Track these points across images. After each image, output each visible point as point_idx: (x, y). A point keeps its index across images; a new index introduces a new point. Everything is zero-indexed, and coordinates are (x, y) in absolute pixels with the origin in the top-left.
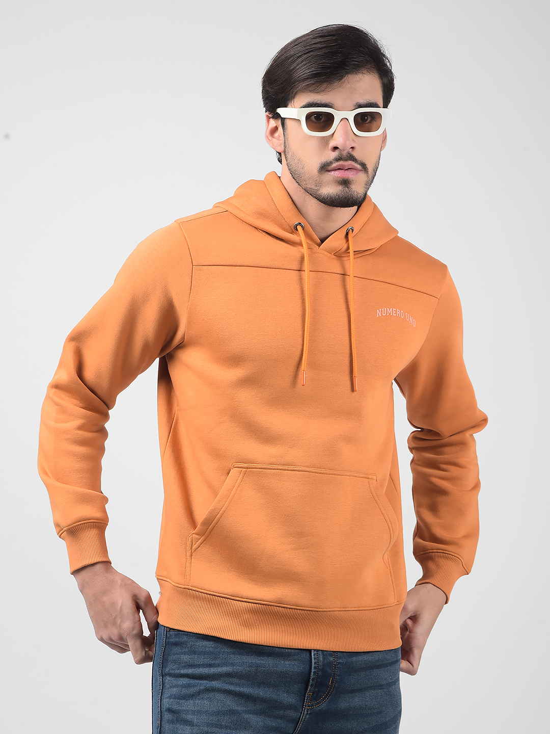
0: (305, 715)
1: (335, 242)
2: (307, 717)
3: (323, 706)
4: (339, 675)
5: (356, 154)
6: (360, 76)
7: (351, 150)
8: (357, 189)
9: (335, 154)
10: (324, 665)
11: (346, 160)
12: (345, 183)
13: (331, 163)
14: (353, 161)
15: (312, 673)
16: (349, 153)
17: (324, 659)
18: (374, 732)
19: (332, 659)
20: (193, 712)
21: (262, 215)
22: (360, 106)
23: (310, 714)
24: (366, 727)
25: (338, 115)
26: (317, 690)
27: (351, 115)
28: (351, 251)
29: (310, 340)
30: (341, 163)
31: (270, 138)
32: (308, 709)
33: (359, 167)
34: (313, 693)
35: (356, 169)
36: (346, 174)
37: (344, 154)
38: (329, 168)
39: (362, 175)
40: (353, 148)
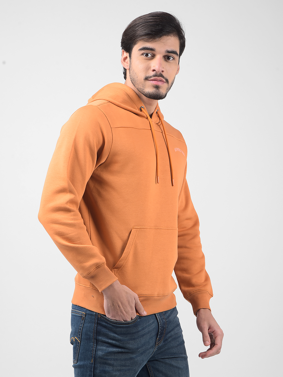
8: (163, 91)
9: (153, 73)
11: (159, 76)
12: (157, 87)
13: (151, 77)
14: (162, 77)
16: (160, 73)
19: (164, 320)
28: (162, 122)
30: (156, 77)
31: (123, 62)
32: (157, 346)
35: (163, 82)
36: (158, 83)
37: (158, 73)
38: (149, 79)
39: (165, 85)
40: (162, 71)
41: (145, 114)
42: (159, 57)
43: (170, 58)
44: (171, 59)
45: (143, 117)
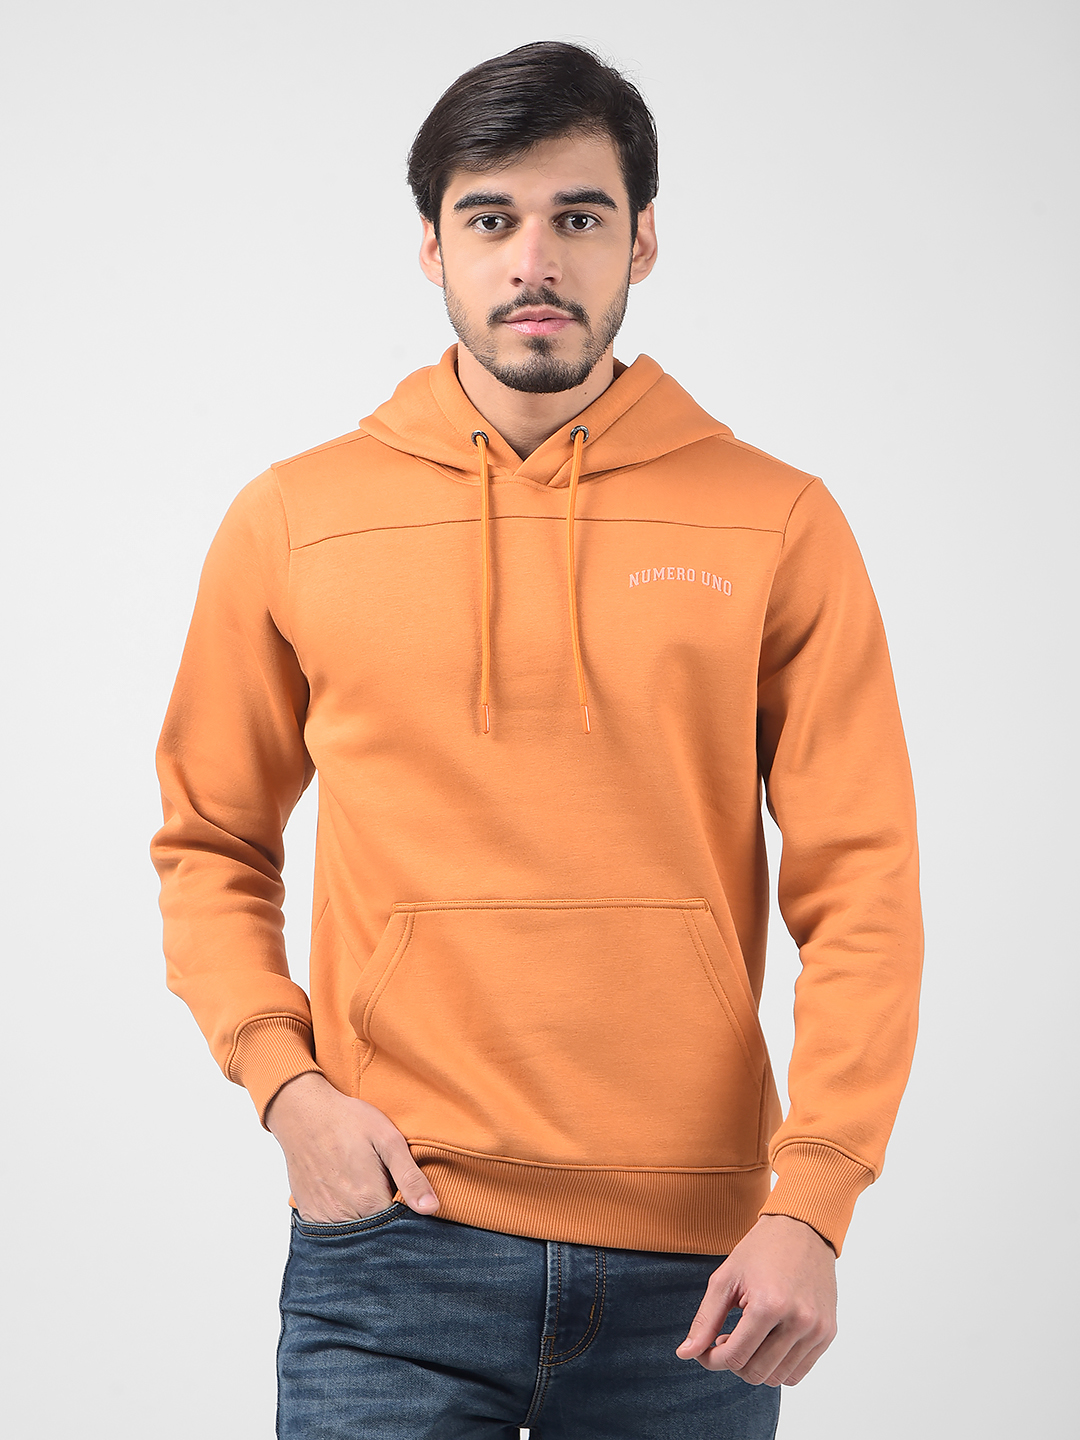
0: (544, 1380)
2: (551, 1383)
3: (581, 1360)
4: (610, 1300)
5: (560, 292)
7: (548, 283)
8: (569, 354)
9: (516, 292)
10: (573, 1281)
11: (536, 303)
12: (540, 346)
13: (508, 310)
14: (552, 303)
15: (548, 1298)
16: (544, 290)
17: (574, 1268)
18: (692, 1412)
19: (591, 1269)
20: (323, 1373)
23: (556, 1377)
24: (675, 1402)
26: (563, 1330)
28: (573, 472)
30: (529, 308)
32: (549, 1368)
33: (566, 314)
34: (558, 1336)
35: (561, 318)
36: (544, 330)
37: (534, 291)
38: (508, 318)
39: (574, 331)
40: (551, 279)
41: (479, 459)
42: (532, 225)
43: (584, 220)
44: (591, 222)
45: (472, 473)
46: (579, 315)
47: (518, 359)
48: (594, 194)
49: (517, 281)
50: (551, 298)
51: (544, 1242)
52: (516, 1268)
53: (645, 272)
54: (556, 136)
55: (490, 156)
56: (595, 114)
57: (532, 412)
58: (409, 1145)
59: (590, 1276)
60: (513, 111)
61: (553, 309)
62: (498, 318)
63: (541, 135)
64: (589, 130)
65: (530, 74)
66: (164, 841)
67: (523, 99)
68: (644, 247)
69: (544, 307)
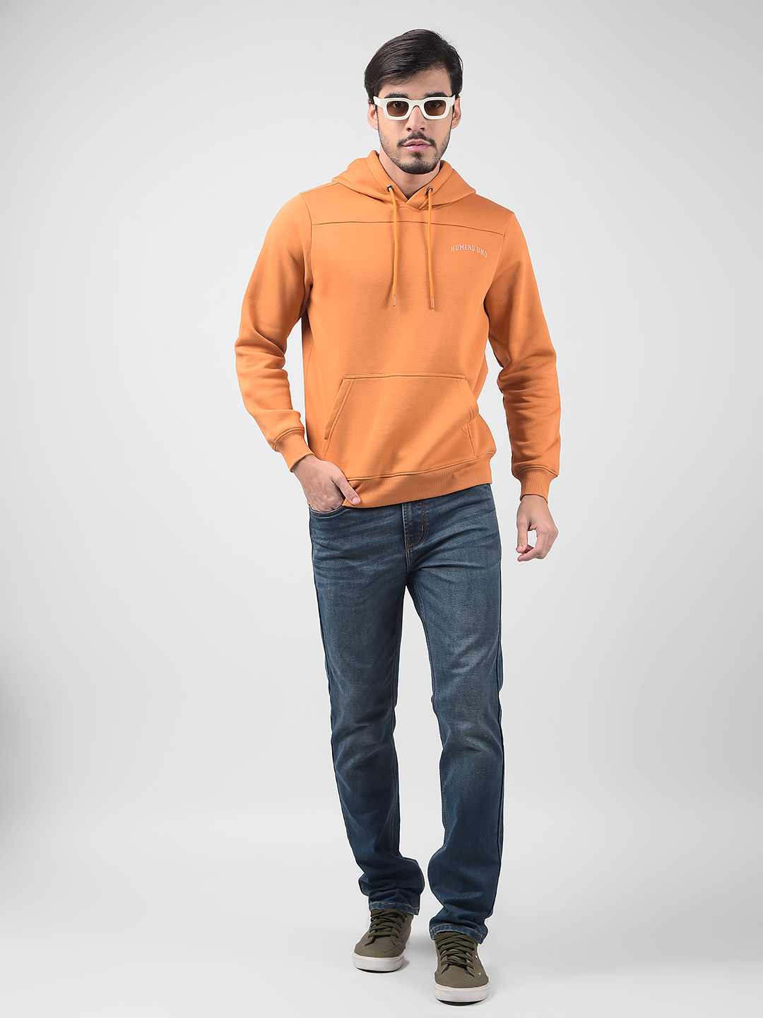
1: (418, 198)
5: (425, 133)
6: (428, 72)
7: (421, 130)
8: (428, 160)
9: (409, 134)
10: (413, 518)
11: (417, 138)
12: (418, 155)
13: (406, 140)
15: (404, 525)
16: (420, 133)
17: (413, 513)
19: (420, 512)
21: (363, 182)
22: (429, 96)
25: (411, 104)
26: (412, 536)
27: (421, 104)
28: (430, 206)
29: (398, 275)
30: (413, 140)
32: (409, 550)
33: (428, 143)
34: (411, 538)
35: (426, 145)
36: (419, 149)
37: (416, 133)
38: (405, 144)
39: (431, 149)
40: (423, 129)
41: (391, 197)
43: (436, 104)
45: (388, 202)
46: (433, 143)
47: (408, 161)
48: (440, 93)
49: (409, 129)
50: (422, 137)
51: (400, 505)
52: (391, 517)
53: (457, 124)
54: (426, 69)
55: (399, 76)
56: (440, 60)
57: (411, 181)
58: (348, 481)
59: (419, 514)
60: (410, 58)
61: (423, 140)
62: (401, 144)
63: (421, 69)
64: (438, 67)
65: (416, 43)
66: (241, 344)
67: (414, 54)
68: (456, 114)
69: (420, 140)
